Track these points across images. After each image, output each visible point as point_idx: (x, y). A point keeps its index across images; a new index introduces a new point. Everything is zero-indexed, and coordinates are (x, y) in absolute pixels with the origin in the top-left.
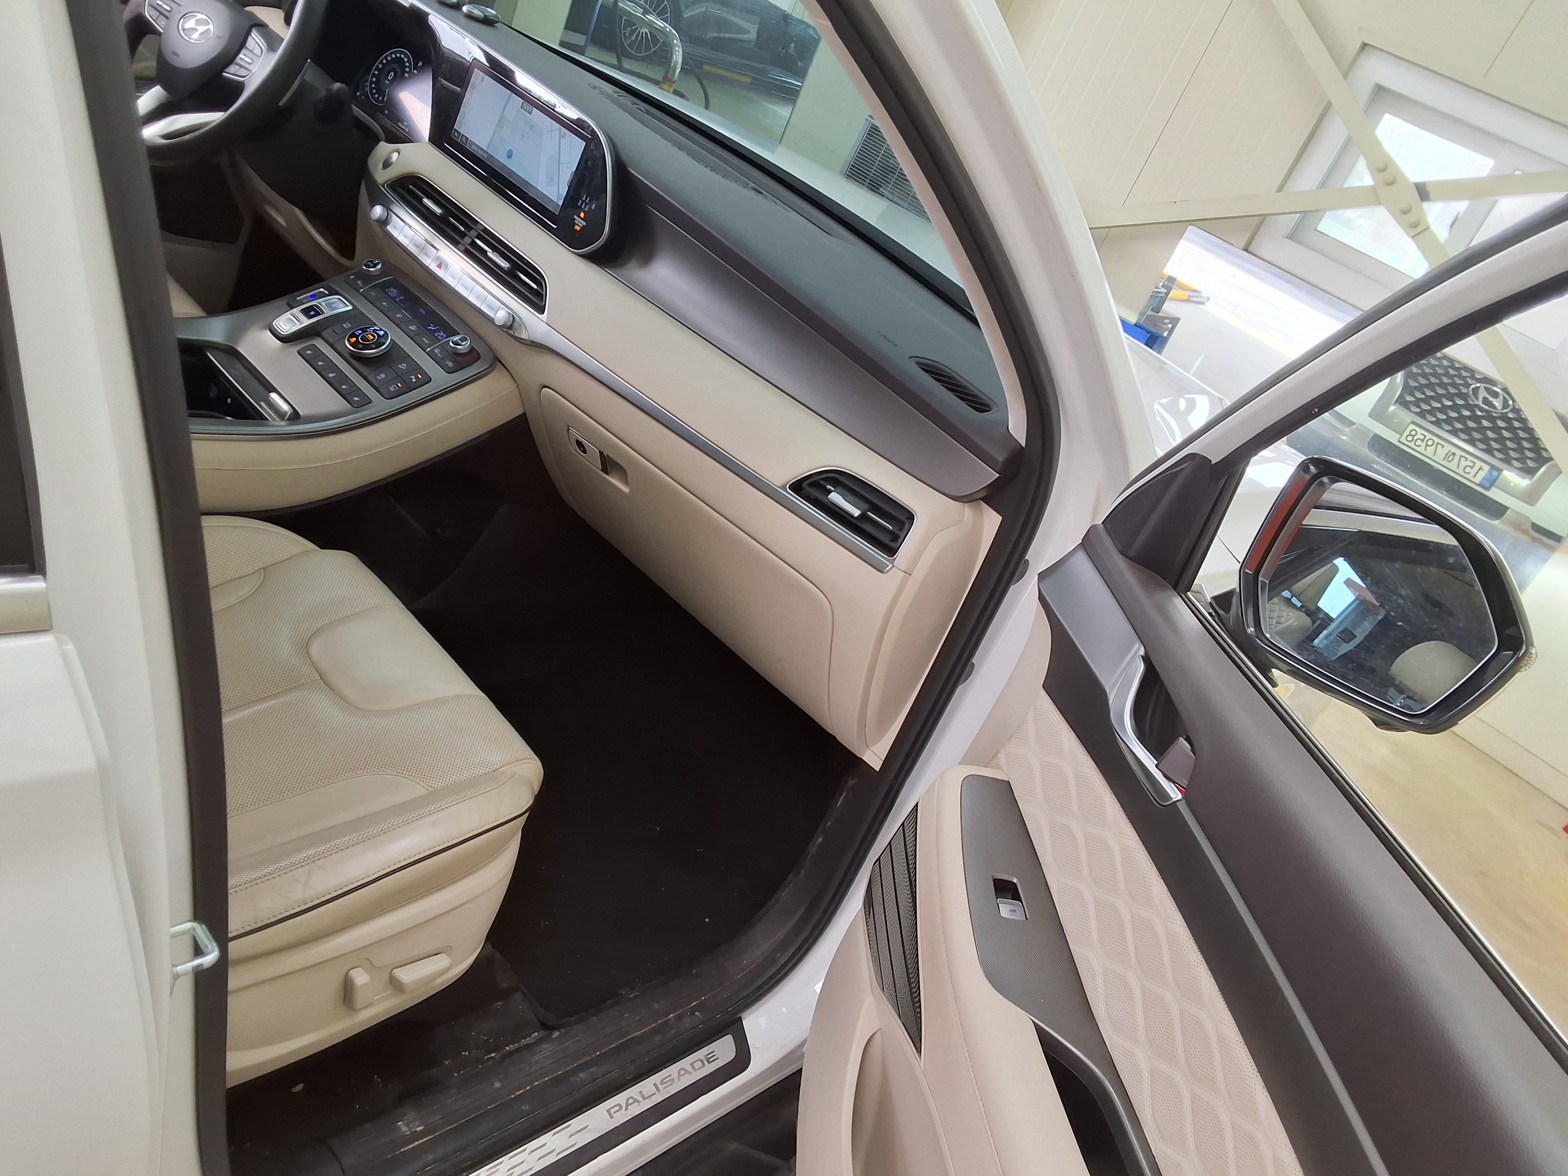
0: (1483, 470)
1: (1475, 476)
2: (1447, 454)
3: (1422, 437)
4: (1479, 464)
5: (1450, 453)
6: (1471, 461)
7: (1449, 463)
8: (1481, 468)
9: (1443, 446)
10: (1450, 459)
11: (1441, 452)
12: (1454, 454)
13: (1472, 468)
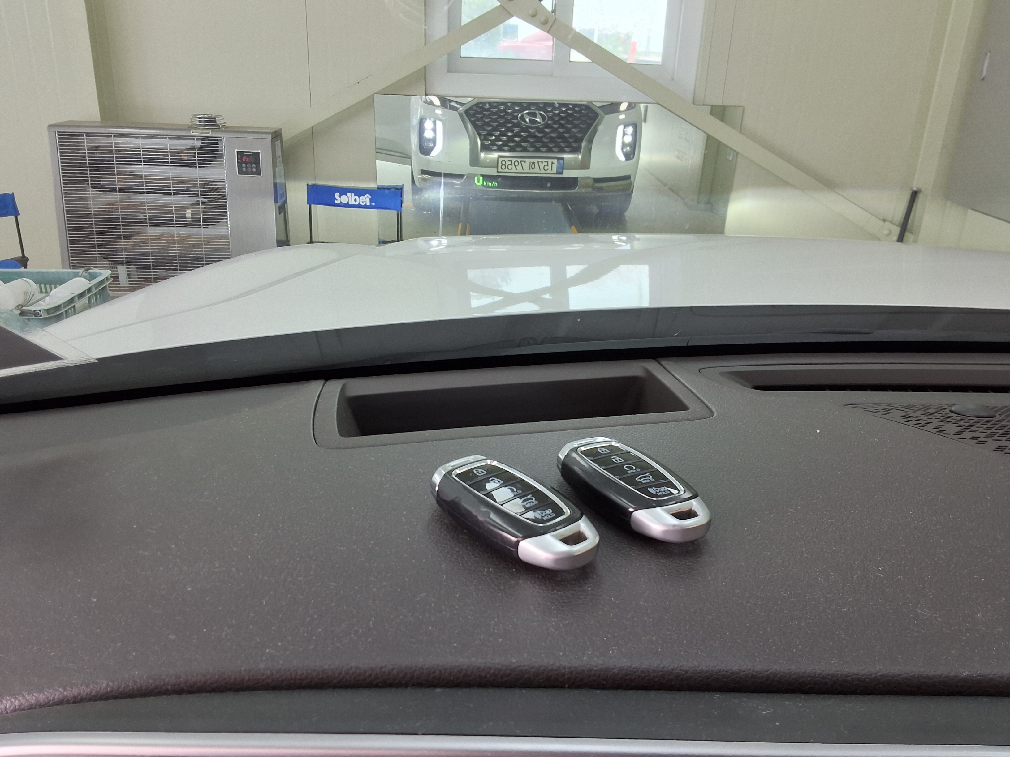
0: (554, 163)
1: (552, 170)
2: (530, 165)
3: (510, 163)
4: (550, 161)
5: (531, 164)
6: (545, 162)
7: (534, 170)
8: (552, 163)
9: (525, 162)
10: (533, 168)
11: (526, 166)
12: (534, 163)
13: (548, 165)
